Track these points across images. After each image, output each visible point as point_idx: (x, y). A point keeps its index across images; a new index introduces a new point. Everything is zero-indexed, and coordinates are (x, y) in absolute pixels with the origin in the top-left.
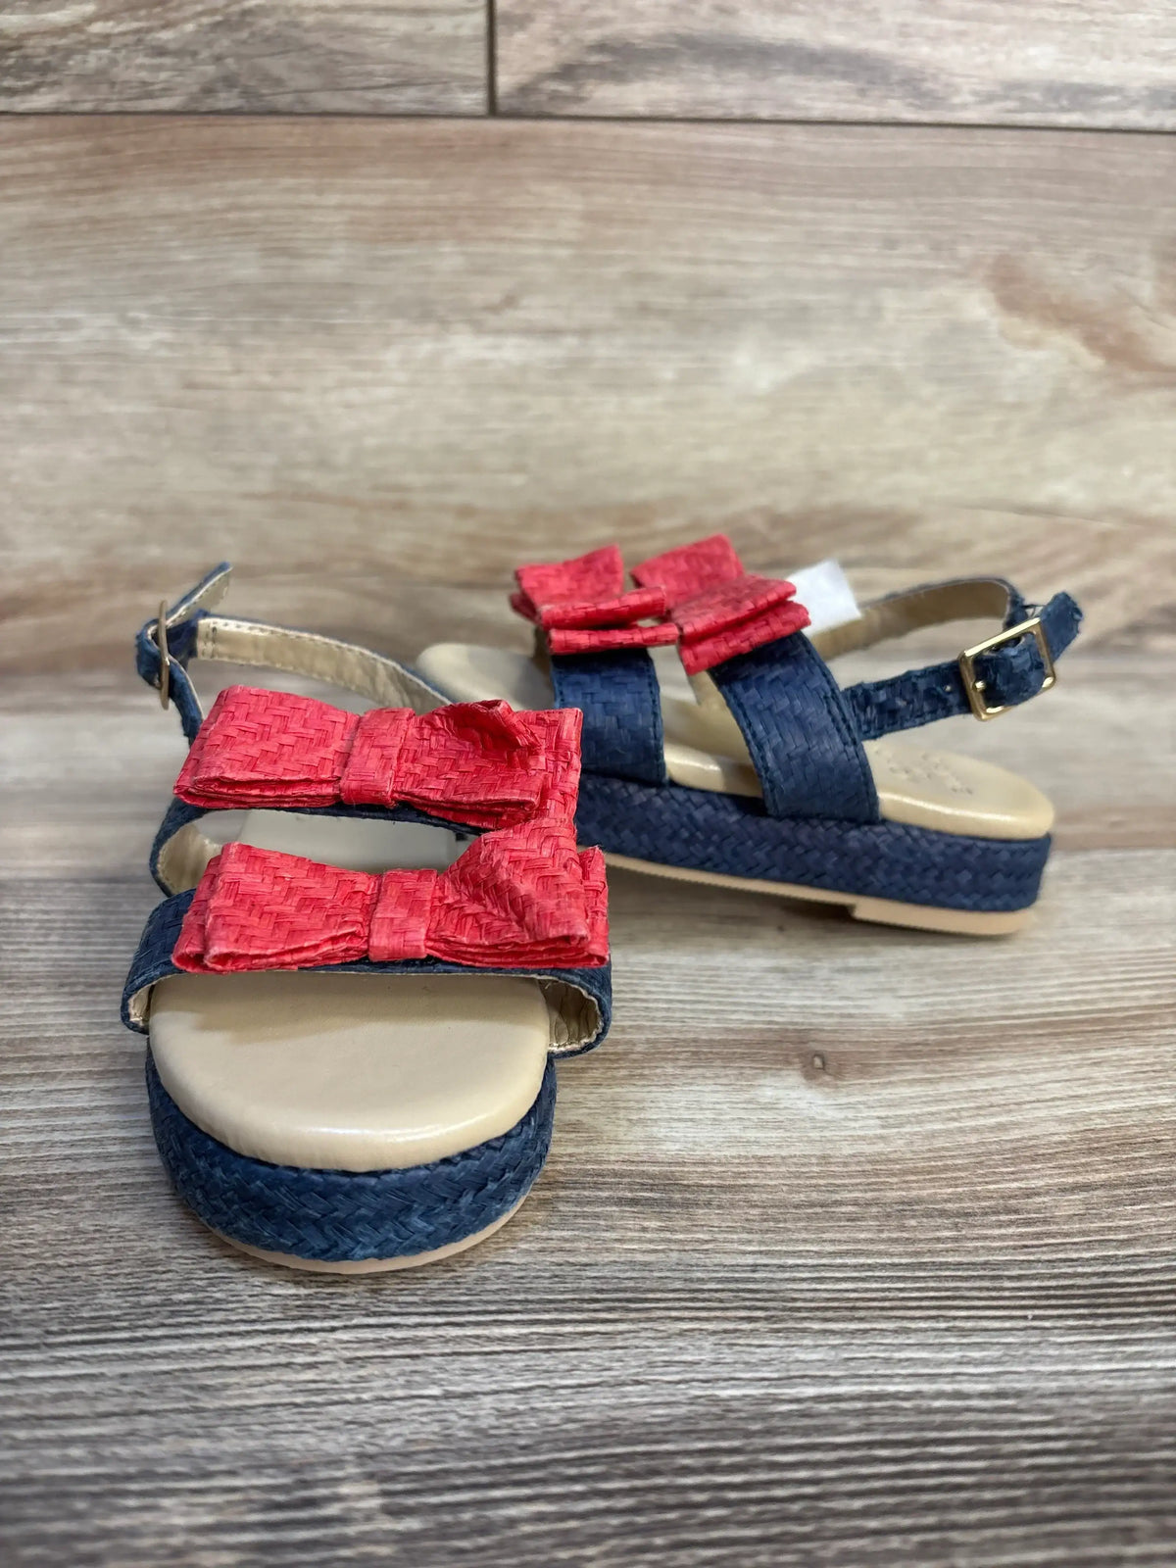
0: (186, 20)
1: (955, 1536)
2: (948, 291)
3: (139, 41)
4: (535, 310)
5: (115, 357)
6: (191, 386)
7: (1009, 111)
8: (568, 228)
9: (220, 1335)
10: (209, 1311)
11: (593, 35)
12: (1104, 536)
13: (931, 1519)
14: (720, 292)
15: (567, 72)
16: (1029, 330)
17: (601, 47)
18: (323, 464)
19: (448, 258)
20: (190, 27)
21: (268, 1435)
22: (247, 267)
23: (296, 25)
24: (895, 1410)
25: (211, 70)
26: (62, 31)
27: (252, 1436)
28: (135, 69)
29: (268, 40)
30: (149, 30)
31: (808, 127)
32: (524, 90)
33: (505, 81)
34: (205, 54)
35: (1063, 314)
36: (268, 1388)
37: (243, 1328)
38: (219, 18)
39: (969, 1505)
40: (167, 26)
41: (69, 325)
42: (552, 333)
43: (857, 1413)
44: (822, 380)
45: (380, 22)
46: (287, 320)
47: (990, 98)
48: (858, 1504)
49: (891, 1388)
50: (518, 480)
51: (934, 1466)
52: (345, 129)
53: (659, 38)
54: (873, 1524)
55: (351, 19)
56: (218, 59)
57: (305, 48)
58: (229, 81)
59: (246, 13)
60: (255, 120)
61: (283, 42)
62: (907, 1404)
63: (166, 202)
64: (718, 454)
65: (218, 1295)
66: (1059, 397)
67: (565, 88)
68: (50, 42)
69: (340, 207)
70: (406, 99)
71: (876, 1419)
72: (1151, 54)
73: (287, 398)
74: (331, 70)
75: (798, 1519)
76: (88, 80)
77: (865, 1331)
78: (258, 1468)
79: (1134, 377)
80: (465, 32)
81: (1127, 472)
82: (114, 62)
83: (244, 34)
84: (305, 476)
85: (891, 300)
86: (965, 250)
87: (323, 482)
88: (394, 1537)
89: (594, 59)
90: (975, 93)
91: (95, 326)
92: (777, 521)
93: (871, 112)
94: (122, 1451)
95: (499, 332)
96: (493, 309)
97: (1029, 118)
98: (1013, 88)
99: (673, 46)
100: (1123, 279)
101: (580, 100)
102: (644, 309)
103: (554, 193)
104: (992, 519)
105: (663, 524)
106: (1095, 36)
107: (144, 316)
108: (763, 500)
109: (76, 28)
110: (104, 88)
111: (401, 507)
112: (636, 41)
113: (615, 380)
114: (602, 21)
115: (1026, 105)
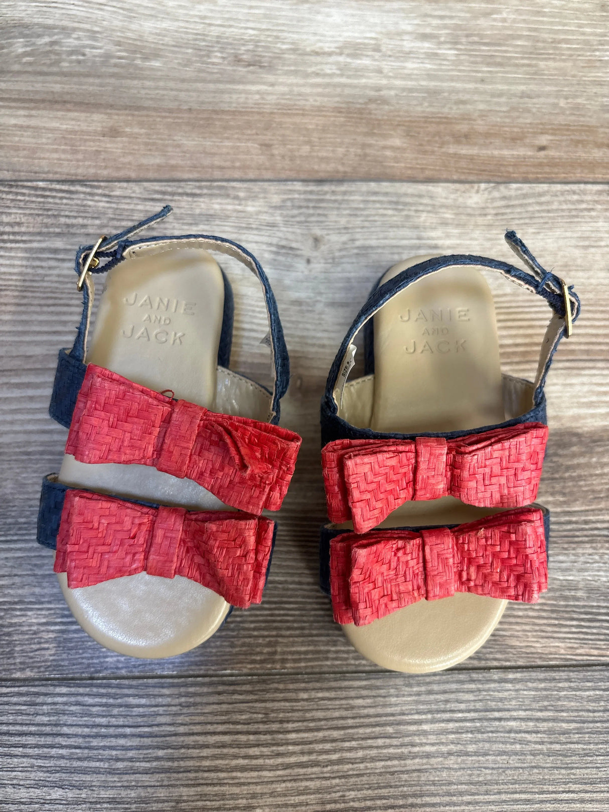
1: (280, 640)
13: (274, 633)
24: (276, 588)
39: (289, 628)
48: (252, 626)
51: (282, 612)
54: (256, 633)
62: (280, 586)
94: (11, 592)
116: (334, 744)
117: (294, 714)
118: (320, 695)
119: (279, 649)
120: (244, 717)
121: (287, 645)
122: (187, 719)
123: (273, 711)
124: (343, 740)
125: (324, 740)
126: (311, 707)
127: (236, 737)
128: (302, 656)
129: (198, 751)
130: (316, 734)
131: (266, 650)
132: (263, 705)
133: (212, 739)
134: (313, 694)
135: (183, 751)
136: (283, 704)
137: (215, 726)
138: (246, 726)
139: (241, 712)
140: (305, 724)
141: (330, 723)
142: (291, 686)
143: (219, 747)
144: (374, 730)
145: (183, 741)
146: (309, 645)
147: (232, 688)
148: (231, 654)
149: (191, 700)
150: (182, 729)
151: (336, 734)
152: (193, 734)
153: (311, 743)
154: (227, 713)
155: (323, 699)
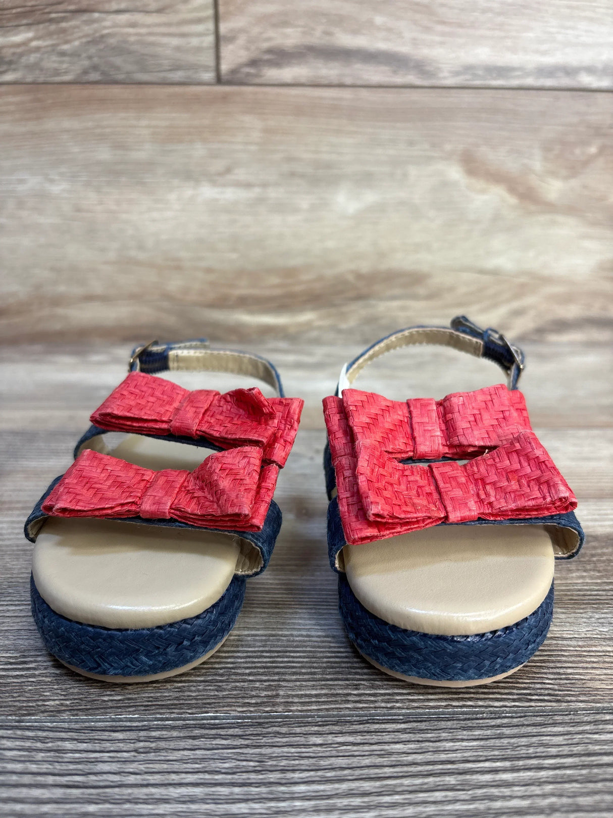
0: (76, 39)
1: (284, 684)
2: (440, 166)
3: (53, 50)
4: (241, 174)
5: (42, 196)
6: (78, 210)
7: (467, 80)
8: (256, 135)
9: (7, 605)
10: (5, 596)
11: (266, 45)
12: (523, 286)
13: (276, 678)
14: (328, 166)
15: (254, 63)
16: (480, 184)
17: (270, 51)
18: (141, 247)
19: (199, 150)
20: (77, 43)
21: (15, 640)
22: (104, 154)
23: (125, 42)
24: (278, 640)
25: (86, 63)
26: (18, 45)
27: (8, 639)
28: (52, 62)
29: (113, 48)
30: (58, 45)
31: (369, 89)
32: (234, 72)
33: (225, 67)
34: (84, 55)
35: (496, 177)
36: (20, 624)
37: (17, 603)
38: (89, 39)
40: (67, 42)
41: (21, 181)
42: (248, 185)
43: (261, 641)
44: (380, 208)
45: (165, 40)
46: (123, 179)
47: (457, 74)
48: (247, 671)
49: (280, 633)
50: (234, 256)
51: (286, 660)
52: (150, 91)
53: (296, 47)
54: (251, 678)
55: (152, 39)
56: (90, 58)
57: (130, 52)
58: (95, 68)
59: (102, 36)
60: (107, 86)
61: (121, 50)
62: (285, 638)
63: (67, 124)
64: (331, 244)
65: (10, 591)
66: (497, 217)
67: (252, 70)
68: (12, 50)
69: (148, 127)
70: (178, 76)
71: (268, 643)
72: (537, 52)
73: (124, 216)
74: (142, 62)
75: (222, 675)
76: (31, 68)
77: (279, 612)
78: (7, 651)
79: (533, 208)
80: (205, 45)
81: (531, 254)
82: (41, 59)
83: (101, 46)
84: (133, 253)
85: (413, 171)
86: (448, 147)
87: (142, 256)
88: (53, 675)
89: (267, 57)
90: (450, 72)
91: (33, 182)
92: (359, 276)
93: (399, 80)
95: (224, 185)
96: (220, 174)
97: (478, 83)
98: (468, 69)
99: (304, 51)
100: (526, 161)
101: (261, 76)
102: (293, 174)
103: (249, 120)
104: (466, 276)
105: (305, 277)
106: (509, 43)
107: (57, 178)
108: (352, 266)
109: (24, 43)
110: (37, 72)
111: (178, 268)
112: (286, 49)
113: (280, 208)
114: (269, 39)
115: (475, 76)
116: (366, 799)
117: (302, 762)
118: (340, 739)
119: (281, 693)
120: (226, 765)
121: (292, 689)
122: (142, 767)
123: (271, 758)
124: (380, 794)
125: (350, 794)
126: (328, 754)
127: (213, 789)
128: (314, 700)
129: (150, 807)
130: (337, 786)
131: (264, 693)
132: (257, 751)
133: (174, 792)
134: (330, 739)
135: (127, 806)
136: (285, 749)
137: (183, 776)
138: (230, 777)
139: (224, 759)
140: (320, 773)
141: (358, 772)
142: (298, 730)
143: (184, 802)
144: (426, 780)
145: (130, 794)
146: (322, 689)
147: (214, 732)
148: (217, 697)
149: (153, 745)
150: (132, 779)
151: (367, 786)
152: (147, 785)
153: (329, 797)
154: (203, 760)
155: (343, 744)
